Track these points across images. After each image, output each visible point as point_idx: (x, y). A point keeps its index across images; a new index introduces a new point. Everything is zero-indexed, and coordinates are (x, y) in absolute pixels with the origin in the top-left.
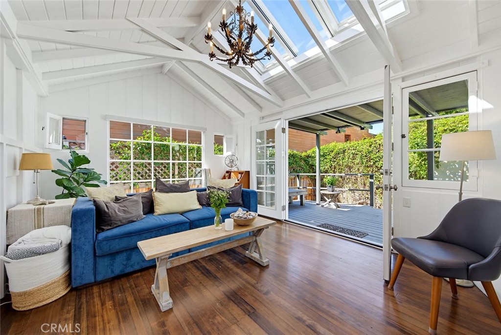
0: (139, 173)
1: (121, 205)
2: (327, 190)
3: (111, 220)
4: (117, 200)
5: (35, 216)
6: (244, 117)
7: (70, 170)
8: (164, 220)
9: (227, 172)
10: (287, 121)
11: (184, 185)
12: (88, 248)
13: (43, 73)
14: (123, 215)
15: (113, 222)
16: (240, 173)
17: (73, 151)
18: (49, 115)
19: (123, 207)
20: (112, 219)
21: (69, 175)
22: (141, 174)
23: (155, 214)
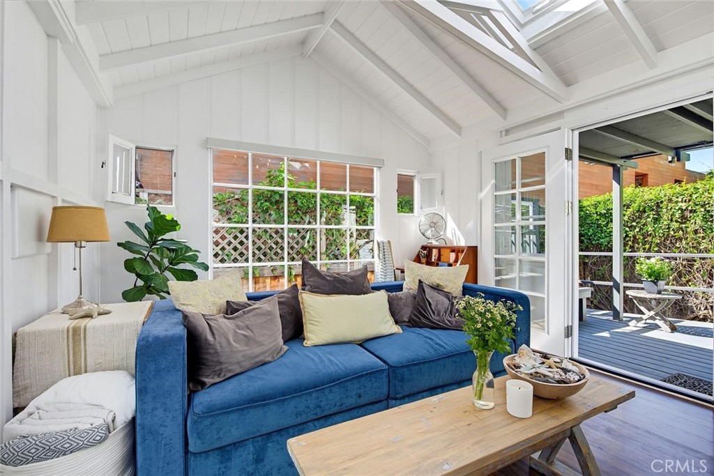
0: (259, 249)
1: (239, 323)
2: (643, 289)
3: (220, 363)
4: (231, 309)
5: (68, 345)
6: (460, 135)
7: (147, 241)
8: (331, 361)
9: (424, 248)
10: (576, 133)
11: (359, 276)
12: (172, 432)
13: (100, 56)
14: (246, 348)
15: (224, 366)
16: (453, 251)
17: (152, 208)
18: (113, 140)
19: (243, 329)
20: (222, 359)
21: (146, 253)
22: (262, 251)
23: (307, 343)
